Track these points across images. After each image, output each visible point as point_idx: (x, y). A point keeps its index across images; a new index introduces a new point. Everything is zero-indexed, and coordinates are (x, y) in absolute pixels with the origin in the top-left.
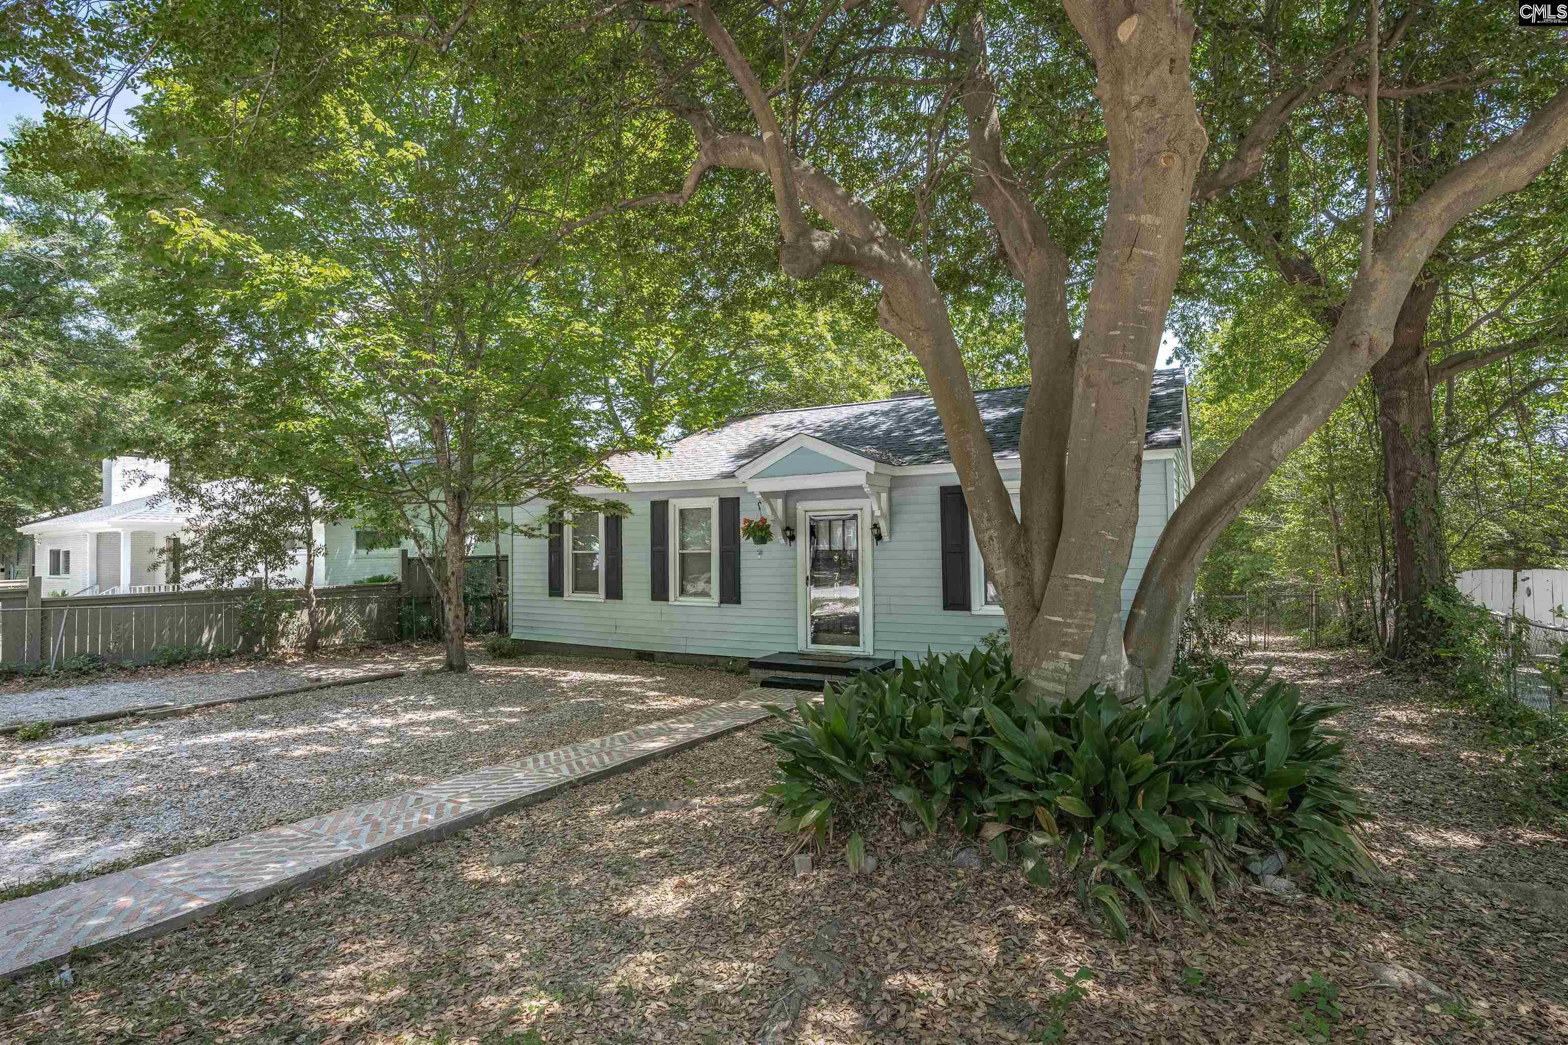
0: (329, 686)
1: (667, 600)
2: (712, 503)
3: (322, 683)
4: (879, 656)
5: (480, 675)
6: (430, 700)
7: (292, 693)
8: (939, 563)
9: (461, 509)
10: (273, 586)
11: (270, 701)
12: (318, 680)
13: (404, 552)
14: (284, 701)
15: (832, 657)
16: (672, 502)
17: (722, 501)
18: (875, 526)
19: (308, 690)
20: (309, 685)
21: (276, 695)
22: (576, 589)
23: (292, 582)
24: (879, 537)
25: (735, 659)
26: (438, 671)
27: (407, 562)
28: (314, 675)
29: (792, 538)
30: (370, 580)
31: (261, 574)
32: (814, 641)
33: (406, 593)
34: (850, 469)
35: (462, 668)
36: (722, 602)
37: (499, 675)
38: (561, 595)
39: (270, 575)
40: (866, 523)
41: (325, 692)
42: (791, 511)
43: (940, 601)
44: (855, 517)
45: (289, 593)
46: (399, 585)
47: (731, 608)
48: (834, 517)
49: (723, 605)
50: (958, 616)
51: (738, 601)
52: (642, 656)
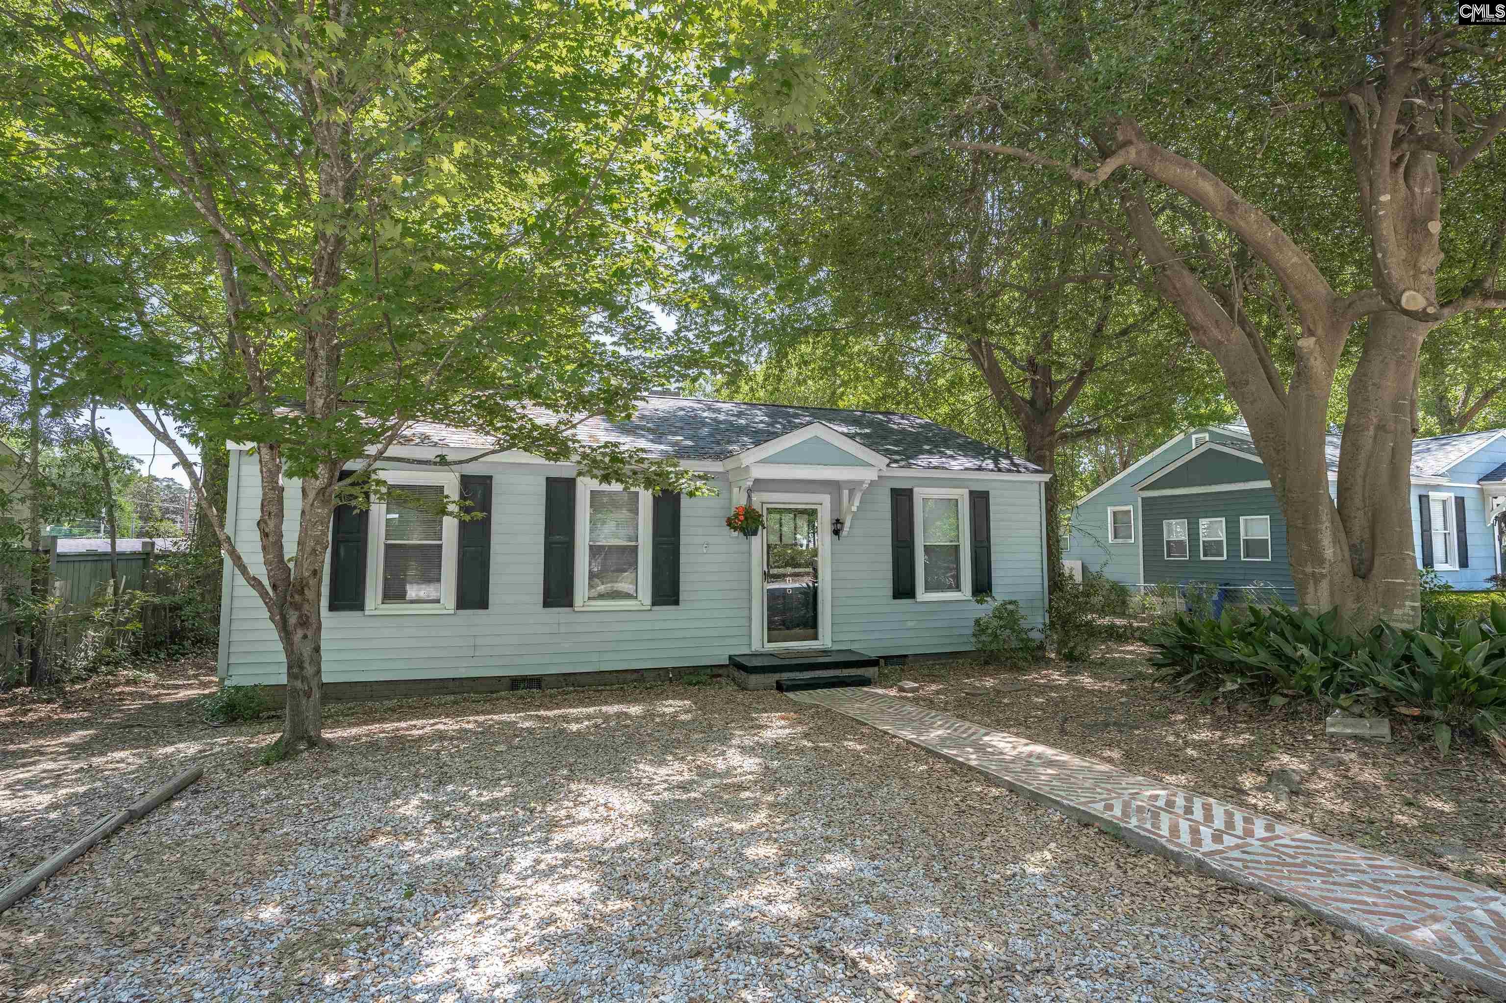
1: (571, 605)
4: (836, 647)
8: (889, 556)
16: (581, 481)
18: (837, 521)
22: (385, 599)
32: (769, 640)
34: (863, 464)
36: (654, 604)
38: (361, 608)
40: (824, 519)
43: (890, 592)
44: (812, 512)
47: (666, 612)
48: (789, 511)
49: (656, 608)
50: (904, 604)
51: (676, 602)
52: (516, 683)
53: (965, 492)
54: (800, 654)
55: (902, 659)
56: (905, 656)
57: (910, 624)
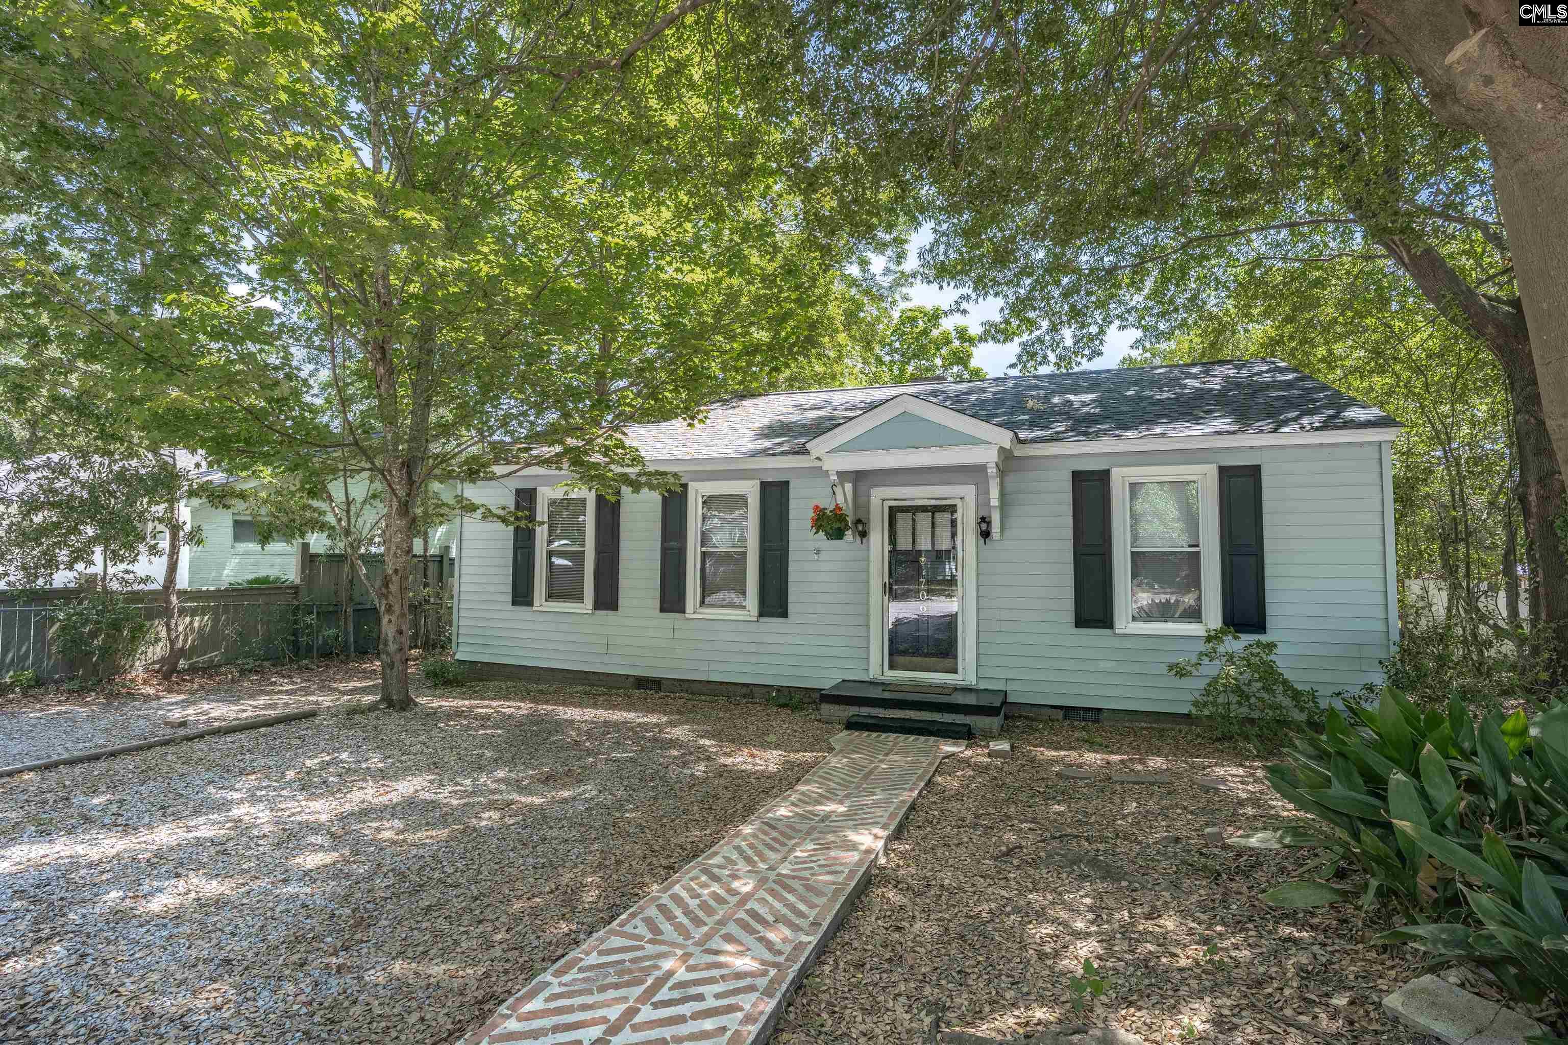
0: (201, 736)
1: (683, 611)
2: (750, 489)
3: (188, 732)
4: (983, 685)
5: (433, 715)
6: (375, 761)
7: (140, 748)
8: (1070, 569)
9: (411, 482)
10: (115, 586)
11: (102, 765)
12: (183, 724)
13: (305, 546)
14: (127, 764)
15: (917, 687)
16: (693, 486)
17: (764, 486)
18: (984, 520)
19: (167, 743)
20: (168, 732)
21: (113, 754)
22: (550, 596)
23: (146, 580)
24: (986, 534)
25: (780, 689)
26: (373, 707)
27: (309, 559)
28: (176, 715)
29: (864, 534)
30: (249, 582)
31: (97, 570)
32: (892, 667)
33: (305, 598)
34: (972, 441)
35: (405, 704)
36: (761, 615)
37: (458, 714)
38: (530, 603)
39: (111, 571)
40: (967, 518)
41: (198, 745)
42: (862, 500)
43: (1070, 617)
44: (952, 509)
45: (135, 597)
46: (296, 589)
47: (774, 623)
48: (924, 509)
49: (762, 619)
50: (1093, 636)
51: (784, 614)
52: (643, 683)
53: (1211, 470)
54: (932, 688)
55: (1093, 715)
56: (1099, 710)
57: (1104, 665)
